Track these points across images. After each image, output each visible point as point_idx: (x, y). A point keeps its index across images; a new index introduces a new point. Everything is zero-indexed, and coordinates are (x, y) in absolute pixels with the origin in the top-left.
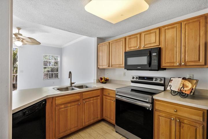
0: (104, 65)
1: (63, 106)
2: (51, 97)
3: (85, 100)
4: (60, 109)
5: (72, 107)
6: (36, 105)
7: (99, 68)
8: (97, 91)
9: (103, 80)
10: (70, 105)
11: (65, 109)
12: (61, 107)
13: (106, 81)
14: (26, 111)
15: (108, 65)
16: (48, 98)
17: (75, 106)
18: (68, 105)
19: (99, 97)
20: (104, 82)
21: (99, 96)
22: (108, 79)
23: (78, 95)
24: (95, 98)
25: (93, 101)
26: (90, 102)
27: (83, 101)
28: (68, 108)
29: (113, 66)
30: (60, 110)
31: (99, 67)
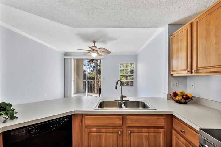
0: (181, 70)
1: (95, 129)
2: (81, 114)
3: (130, 129)
4: (91, 132)
5: (107, 134)
6: (52, 122)
7: (172, 75)
8: (157, 117)
9: (178, 98)
10: (106, 131)
11: (97, 134)
12: (91, 129)
13: (186, 100)
14: (33, 129)
15: (189, 69)
16: (75, 114)
17: (114, 134)
18: (102, 129)
19: (161, 130)
20: (181, 101)
21: (162, 128)
22: (190, 96)
23: (119, 118)
24: (152, 130)
25: (149, 135)
26: (141, 134)
27: (128, 129)
28: (102, 134)
29: (200, 71)
30: (91, 134)
31: (172, 73)
